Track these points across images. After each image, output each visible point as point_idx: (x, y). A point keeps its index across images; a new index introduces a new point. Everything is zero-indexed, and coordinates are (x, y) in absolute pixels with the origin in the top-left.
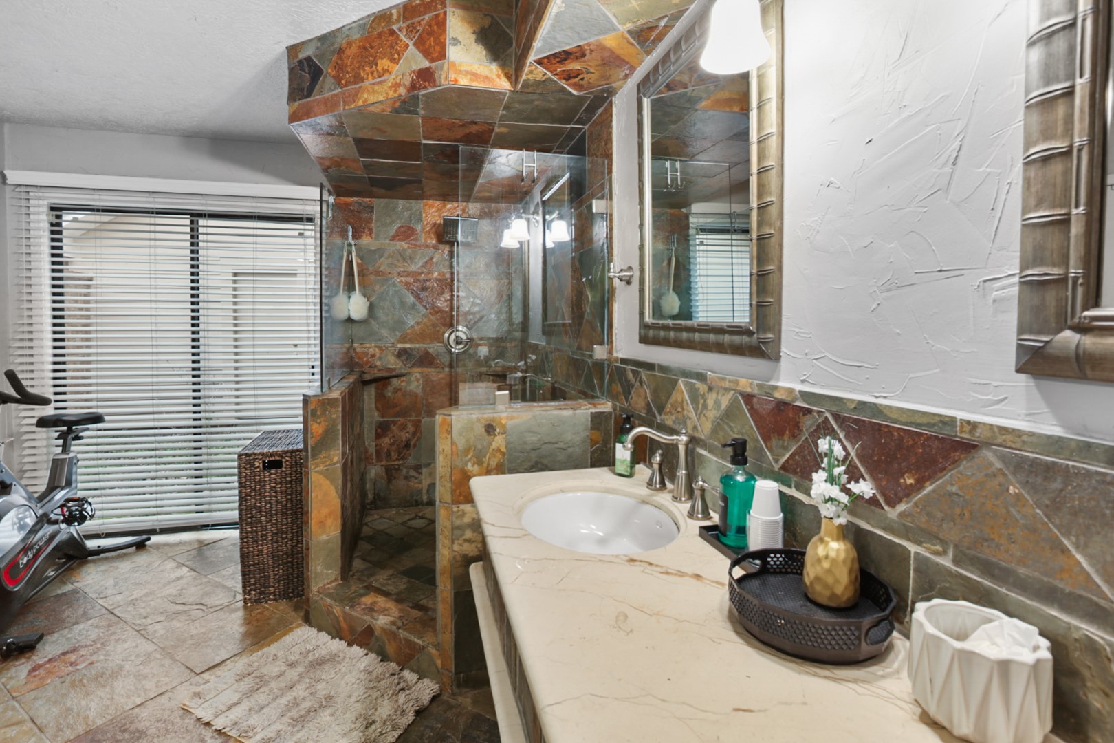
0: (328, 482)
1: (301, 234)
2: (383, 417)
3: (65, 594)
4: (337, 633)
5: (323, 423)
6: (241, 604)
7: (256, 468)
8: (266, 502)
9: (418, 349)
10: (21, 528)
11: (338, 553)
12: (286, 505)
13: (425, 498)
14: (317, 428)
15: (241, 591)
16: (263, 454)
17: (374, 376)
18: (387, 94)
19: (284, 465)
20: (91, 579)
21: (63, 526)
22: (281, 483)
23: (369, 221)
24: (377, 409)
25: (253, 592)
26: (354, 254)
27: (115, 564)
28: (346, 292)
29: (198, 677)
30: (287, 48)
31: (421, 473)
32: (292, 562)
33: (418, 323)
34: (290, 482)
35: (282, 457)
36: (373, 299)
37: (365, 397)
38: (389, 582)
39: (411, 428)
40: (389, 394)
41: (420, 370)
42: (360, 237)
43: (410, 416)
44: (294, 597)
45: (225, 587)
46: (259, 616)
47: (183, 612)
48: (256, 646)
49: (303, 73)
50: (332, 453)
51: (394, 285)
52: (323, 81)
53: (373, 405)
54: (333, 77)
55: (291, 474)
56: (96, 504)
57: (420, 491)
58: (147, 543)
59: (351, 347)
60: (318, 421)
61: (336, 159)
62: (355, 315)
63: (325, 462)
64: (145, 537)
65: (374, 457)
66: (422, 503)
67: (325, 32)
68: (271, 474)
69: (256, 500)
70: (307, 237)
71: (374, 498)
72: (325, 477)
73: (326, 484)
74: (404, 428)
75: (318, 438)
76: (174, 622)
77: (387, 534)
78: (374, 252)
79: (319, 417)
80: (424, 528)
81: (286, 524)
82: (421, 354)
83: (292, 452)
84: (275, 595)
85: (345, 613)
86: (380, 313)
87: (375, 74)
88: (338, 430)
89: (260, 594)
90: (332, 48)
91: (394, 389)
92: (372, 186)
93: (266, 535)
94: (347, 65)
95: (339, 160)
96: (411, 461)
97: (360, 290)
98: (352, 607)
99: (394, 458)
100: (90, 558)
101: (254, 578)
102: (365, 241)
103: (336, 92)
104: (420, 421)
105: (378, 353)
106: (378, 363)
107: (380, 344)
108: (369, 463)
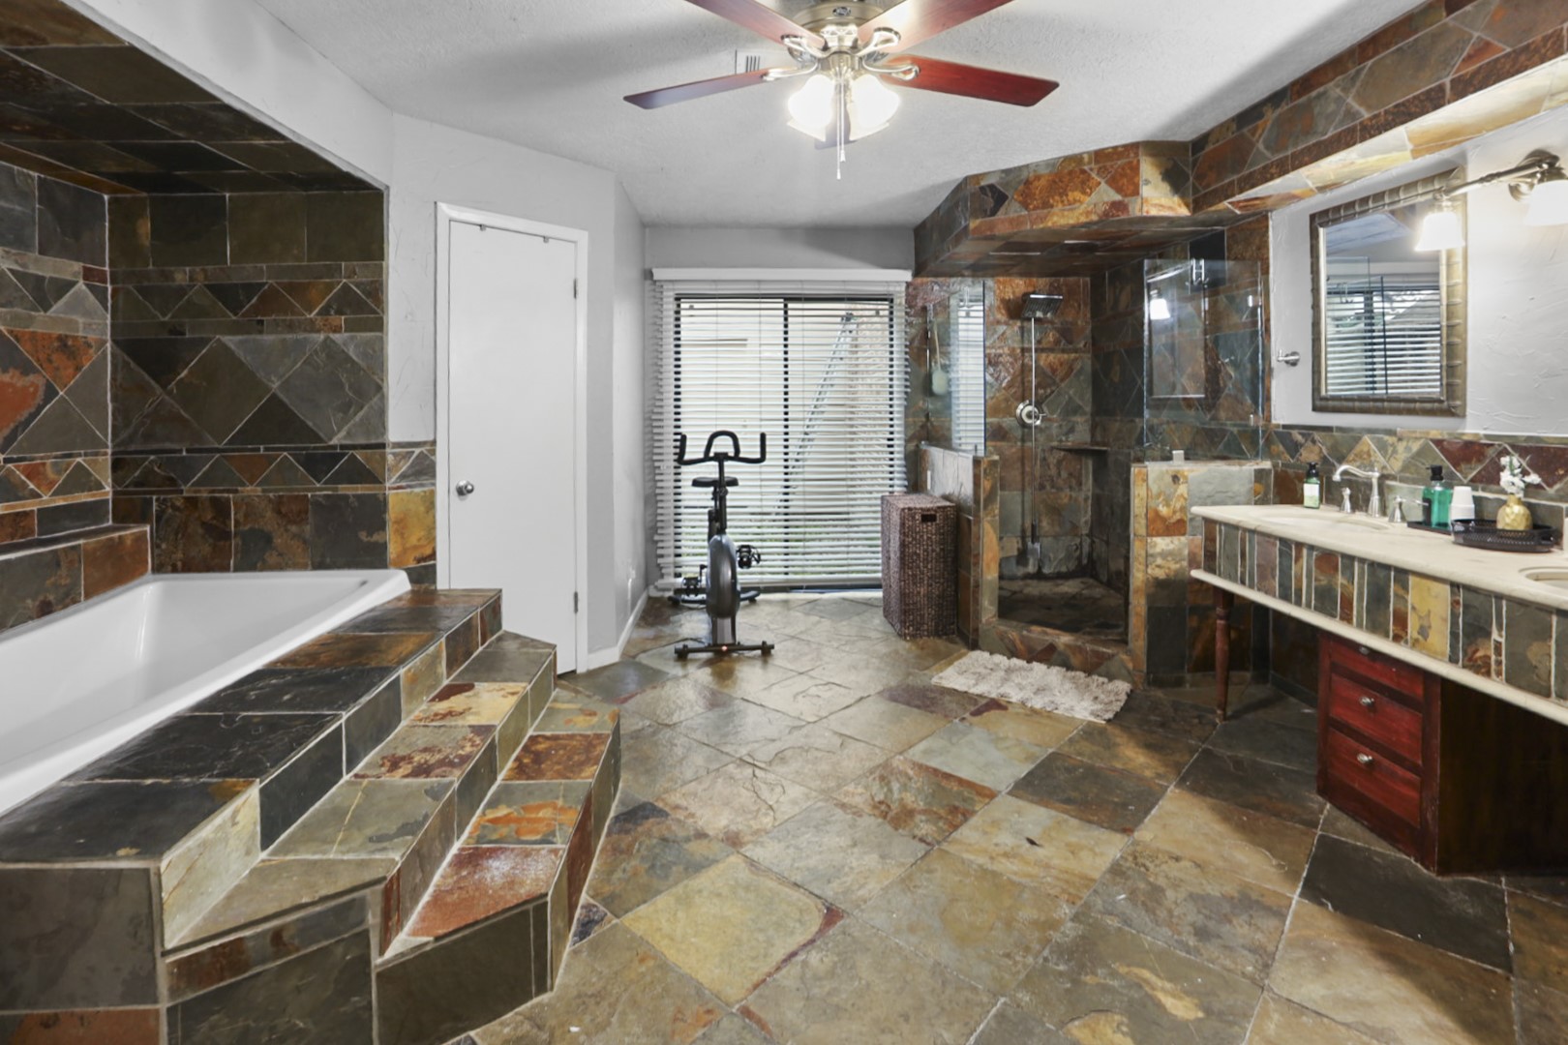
12: (939, 553)
25: (911, 628)
34: (943, 534)
55: (943, 526)
62: (939, 390)
68: (928, 526)
69: (916, 548)
75: (988, 493)
79: (988, 475)
83: (944, 507)
84: (928, 632)
85: (1022, 636)
98: (1029, 632)
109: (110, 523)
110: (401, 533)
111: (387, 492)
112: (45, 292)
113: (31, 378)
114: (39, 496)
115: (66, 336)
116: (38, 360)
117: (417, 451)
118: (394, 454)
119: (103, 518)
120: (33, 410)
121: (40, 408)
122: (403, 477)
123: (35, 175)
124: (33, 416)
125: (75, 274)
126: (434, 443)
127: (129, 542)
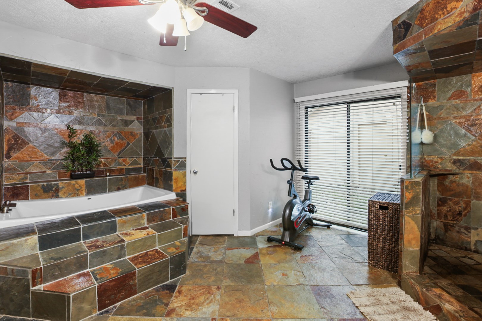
0: (413, 222)
1: (394, 104)
2: (442, 195)
3: (307, 236)
4: (417, 299)
5: (411, 193)
6: (367, 264)
7: (376, 208)
8: (380, 223)
9: (469, 160)
10: (299, 210)
11: (418, 259)
12: (390, 227)
13: (473, 248)
14: (408, 195)
15: (367, 259)
16: (379, 202)
17: (437, 173)
18: (455, 20)
19: (389, 209)
20: (314, 233)
21: (308, 213)
22: (387, 217)
23: (433, 92)
24: (438, 190)
25: (373, 261)
26: (424, 110)
27: (321, 231)
28: (420, 130)
29: (352, 286)
30: (392, 21)
31: (470, 232)
32: (391, 255)
33: (469, 145)
34: (392, 218)
35: (388, 205)
36: (436, 132)
37: (431, 183)
38: (449, 287)
39: (463, 205)
40: (447, 184)
41: (470, 172)
42: (428, 101)
43: (463, 197)
44: (392, 271)
45: (360, 254)
46: (375, 273)
47: (345, 258)
48: (375, 285)
49: (401, 29)
50: (416, 208)
51: (451, 124)
52: (412, 28)
53: (436, 188)
54: (418, 25)
55: (392, 214)
56: (318, 208)
57: (469, 243)
58: (330, 227)
59: (423, 157)
60: (409, 191)
61: (416, 64)
62: (425, 141)
63: (413, 212)
64: (330, 224)
65: (436, 215)
66: (470, 250)
67: (412, 5)
68: (383, 212)
69: (376, 222)
70: (397, 105)
71: (435, 237)
72: (412, 219)
73: (413, 223)
74: (457, 204)
75: (409, 200)
76: (342, 260)
77: (444, 259)
78: (437, 108)
79: (410, 190)
80: (472, 265)
81: (389, 237)
82: (471, 163)
83: (393, 204)
84: (382, 267)
85: (422, 291)
86: (441, 140)
87: (446, 13)
88: (420, 198)
89: (376, 263)
90: (417, 11)
91: (451, 181)
92: (436, 73)
93: (380, 238)
94: (426, 16)
95: (418, 64)
96: (462, 223)
97: (428, 128)
98: (427, 290)
99: (450, 219)
100: (314, 226)
101: (374, 255)
102: (431, 102)
103: (420, 31)
104: (470, 202)
105: (439, 161)
106: (440, 166)
107: (440, 156)
108: (433, 218)
109: (143, 172)
110: (176, 182)
111: (173, 171)
112: (127, 123)
113: (124, 141)
114: (125, 165)
115: (132, 132)
116: (126, 137)
117: (181, 160)
118: (174, 161)
119: (141, 171)
120: (124, 147)
121: (126, 147)
122: (177, 167)
123: (126, 99)
124: (124, 149)
125: (134, 119)
126: (186, 158)
127: (140, 177)
